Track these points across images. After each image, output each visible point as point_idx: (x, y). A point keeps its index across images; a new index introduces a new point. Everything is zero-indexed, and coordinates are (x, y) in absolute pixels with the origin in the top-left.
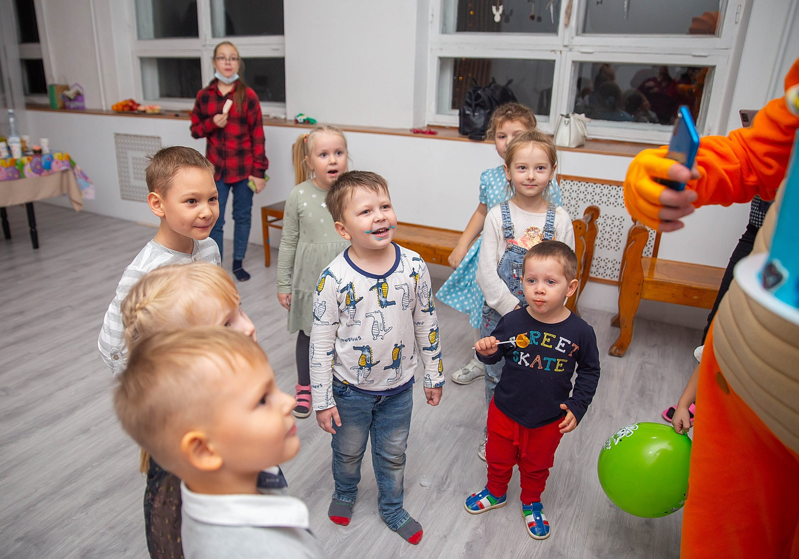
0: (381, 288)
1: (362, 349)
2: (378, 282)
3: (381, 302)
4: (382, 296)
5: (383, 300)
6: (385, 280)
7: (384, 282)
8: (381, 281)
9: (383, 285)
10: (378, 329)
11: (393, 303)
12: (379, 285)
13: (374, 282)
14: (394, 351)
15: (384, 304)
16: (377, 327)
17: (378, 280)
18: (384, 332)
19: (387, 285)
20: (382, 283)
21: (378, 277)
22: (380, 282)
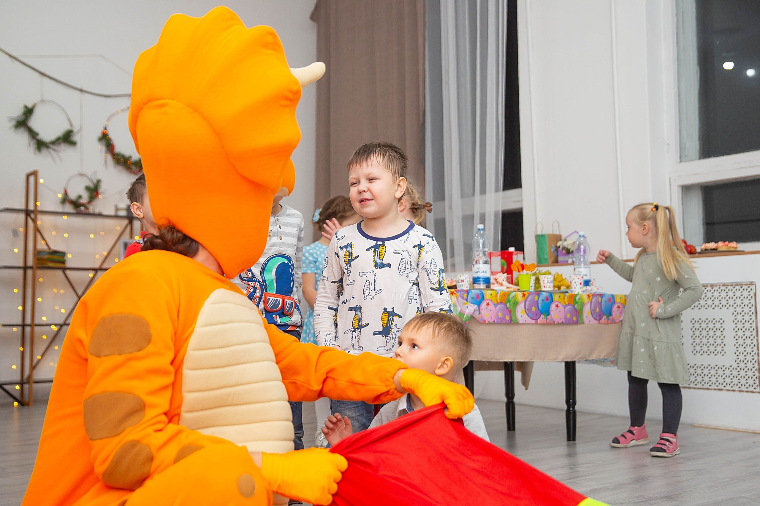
0: (378, 250)
1: (355, 309)
2: (376, 244)
3: (376, 263)
4: (378, 257)
5: (379, 261)
6: (384, 243)
7: (382, 245)
8: (380, 243)
9: (380, 247)
10: (369, 289)
11: (388, 265)
12: (376, 247)
13: (373, 243)
14: (383, 315)
15: (379, 265)
16: (369, 287)
17: (377, 242)
18: (374, 293)
19: (384, 248)
20: (380, 245)
21: (377, 239)
22: (378, 244)
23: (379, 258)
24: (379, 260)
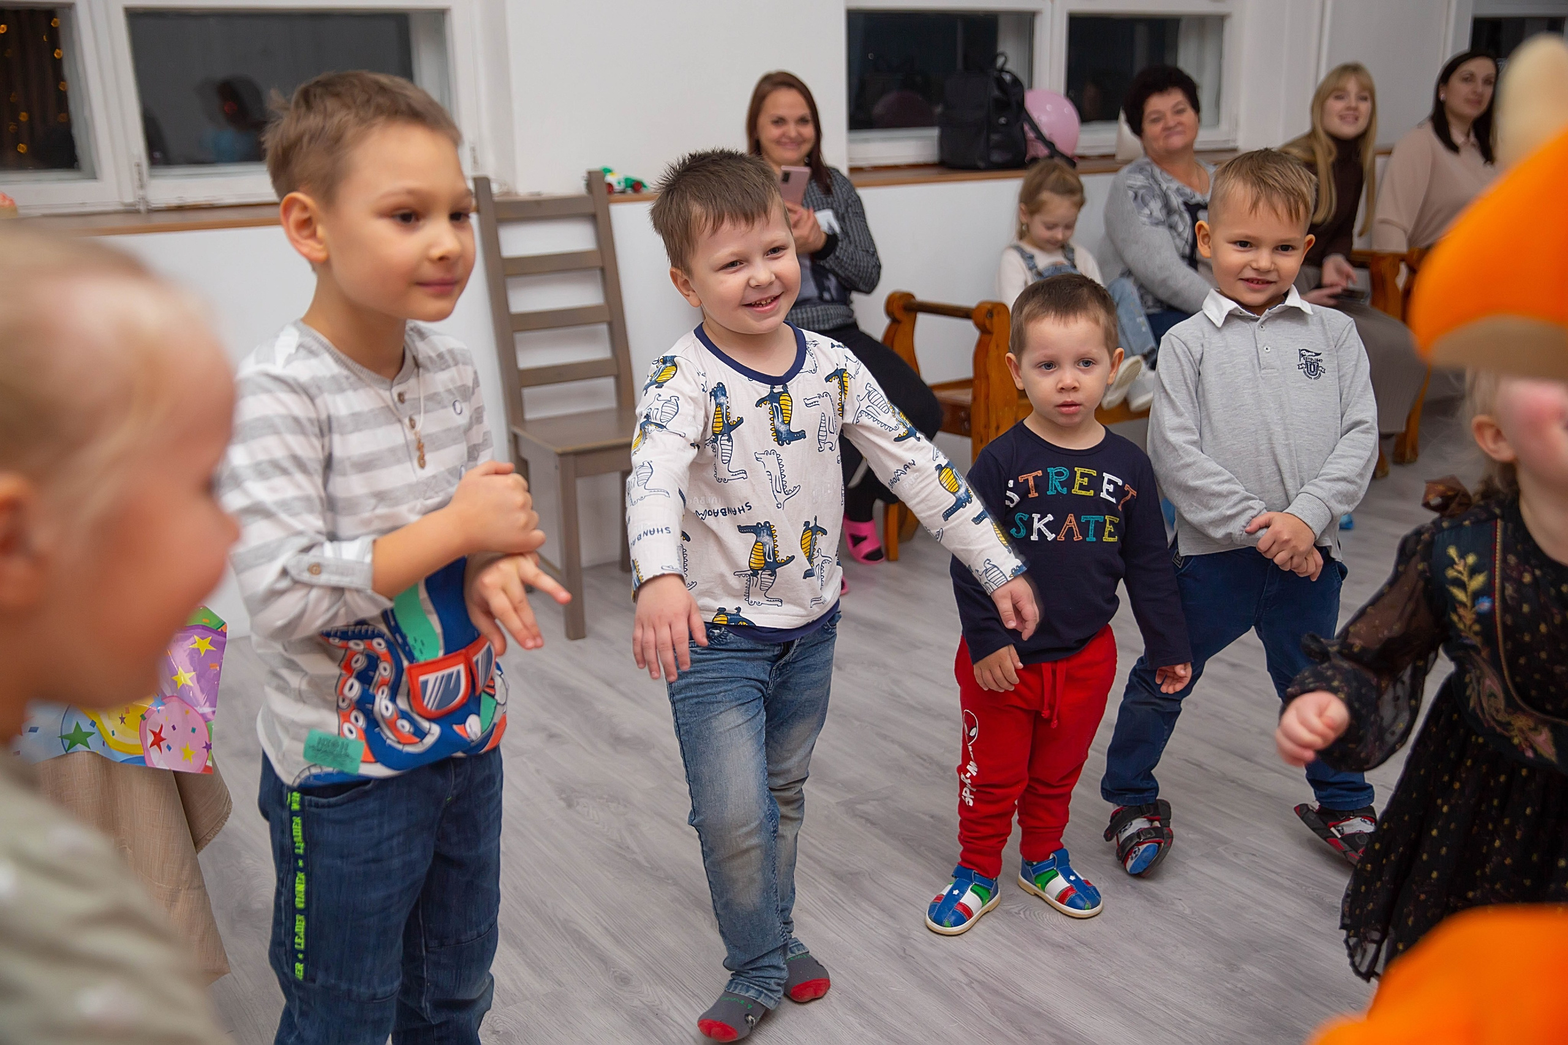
0: (777, 405)
1: (756, 529)
2: (772, 391)
3: (777, 433)
4: (780, 420)
5: (783, 428)
6: (785, 387)
7: (783, 393)
8: (778, 389)
9: (781, 398)
11: (801, 435)
12: (773, 398)
13: (764, 390)
14: (803, 537)
15: (784, 437)
17: (772, 388)
18: (785, 496)
19: (788, 398)
20: (780, 394)
21: (772, 381)
22: (775, 391)
23: (783, 421)
24: (782, 426)
